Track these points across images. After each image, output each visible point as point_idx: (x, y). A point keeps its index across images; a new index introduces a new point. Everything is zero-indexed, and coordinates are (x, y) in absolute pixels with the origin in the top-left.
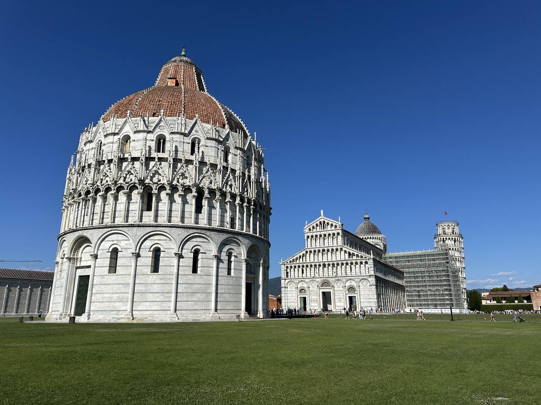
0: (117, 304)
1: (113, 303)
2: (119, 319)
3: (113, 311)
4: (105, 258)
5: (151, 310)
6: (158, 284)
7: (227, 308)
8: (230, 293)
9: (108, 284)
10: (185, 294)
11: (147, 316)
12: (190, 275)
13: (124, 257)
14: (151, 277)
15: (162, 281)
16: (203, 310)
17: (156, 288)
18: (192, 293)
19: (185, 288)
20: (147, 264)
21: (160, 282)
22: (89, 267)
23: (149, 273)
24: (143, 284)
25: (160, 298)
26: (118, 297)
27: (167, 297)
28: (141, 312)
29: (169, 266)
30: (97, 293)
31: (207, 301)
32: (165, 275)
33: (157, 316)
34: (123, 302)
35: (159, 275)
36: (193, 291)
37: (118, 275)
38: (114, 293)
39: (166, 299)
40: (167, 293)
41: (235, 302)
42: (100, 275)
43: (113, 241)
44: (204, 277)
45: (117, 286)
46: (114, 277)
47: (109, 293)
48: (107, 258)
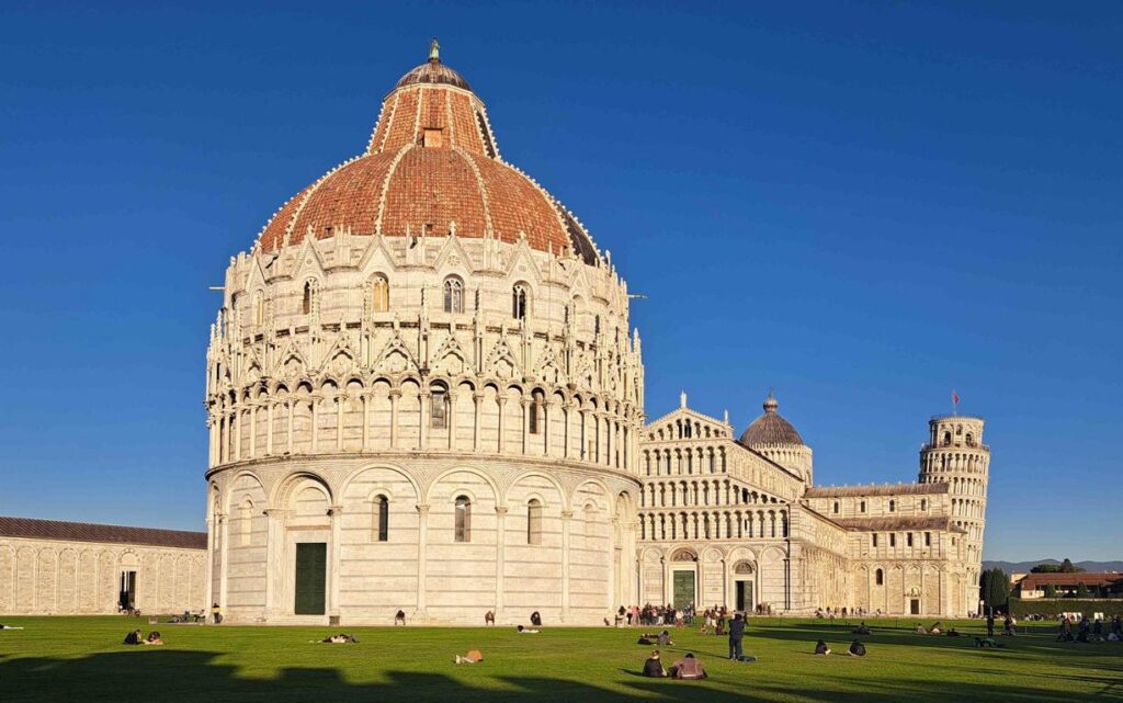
0: (394, 595)
3: (388, 606)
4: (360, 513)
6: (470, 561)
9: (373, 560)
12: (524, 547)
13: (401, 513)
14: (457, 548)
15: (477, 557)
17: (467, 568)
18: (530, 578)
19: (517, 569)
20: (448, 526)
21: (472, 557)
23: (452, 541)
24: (443, 560)
25: (475, 585)
26: (396, 583)
27: (487, 584)
28: (441, 609)
29: (488, 530)
30: (351, 576)
31: (554, 593)
32: (479, 546)
33: (471, 615)
34: (407, 591)
35: (470, 545)
36: (531, 575)
37: (392, 545)
38: (386, 576)
39: (486, 588)
40: (487, 577)
41: (599, 594)
42: (354, 545)
43: (374, 482)
44: (547, 550)
45: (392, 563)
46: (385, 547)
47: (378, 576)
48: (365, 513)
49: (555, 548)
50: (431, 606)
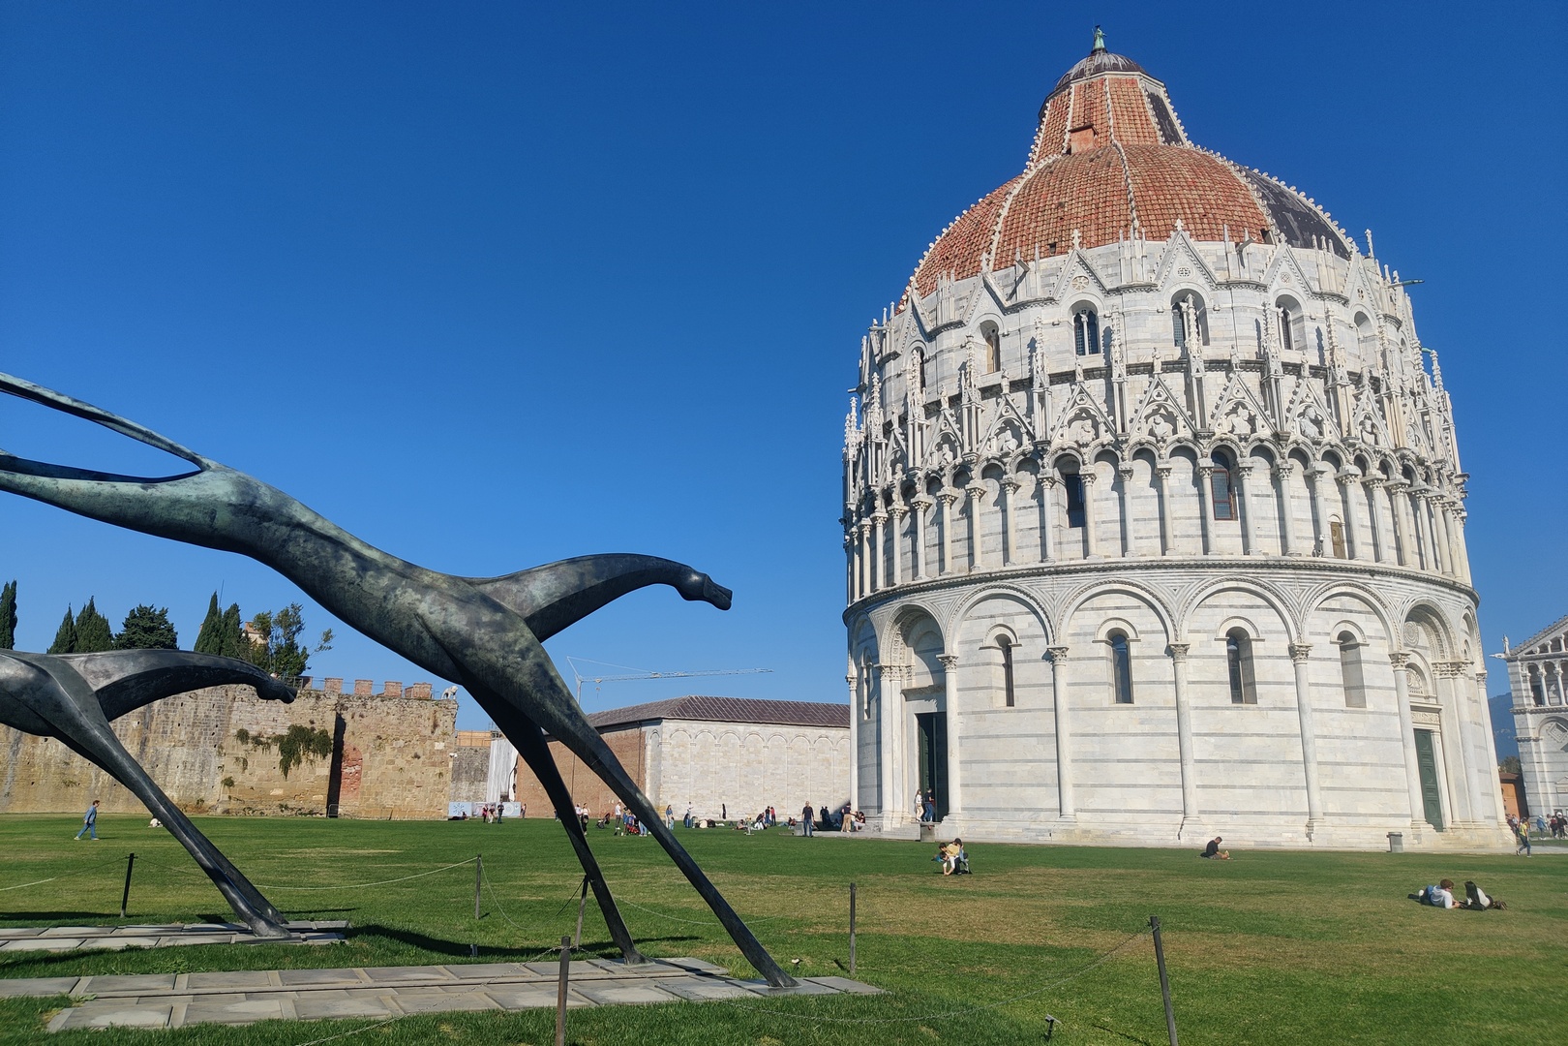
0: (1030, 791)
1: (1019, 789)
2: (1040, 832)
3: (1022, 810)
4: (977, 665)
5: (1126, 811)
6: (1135, 735)
7: (1361, 810)
8: (1364, 764)
9: (997, 736)
10: (1221, 765)
11: (1117, 827)
12: (1227, 708)
13: (1029, 661)
14: (1112, 714)
15: (1146, 728)
16: (1282, 813)
17: (1132, 747)
18: (1242, 762)
19: (1217, 747)
21: (1139, 729)
22: (939, 689)
23: (1113, 703)
24: (1094, 735)
25: (1146, 775)
26: (1028, 772)
27: (1167, 774)
28: (1098, 815)
29: (1160, 683)
30: (971, 762)
31: (1291, 788)
32: (1151, 708)
33: (1147, 827)
34: (1046, 785)
35: (1134, 709)
36: (1243, 757)
37: (1019, 711)
38: (1016, 761)
39: (1166, 780)
40: (1165, 761)
41: (1387, 790)
42: (973, 713)
43: (992, 617)
44: (1270, 713)
45: (1023, 740)
46: (1012, 714)
47: (1006, 761)
48: (984, 664)
49: (1285, 709)
50: (1081, 811)
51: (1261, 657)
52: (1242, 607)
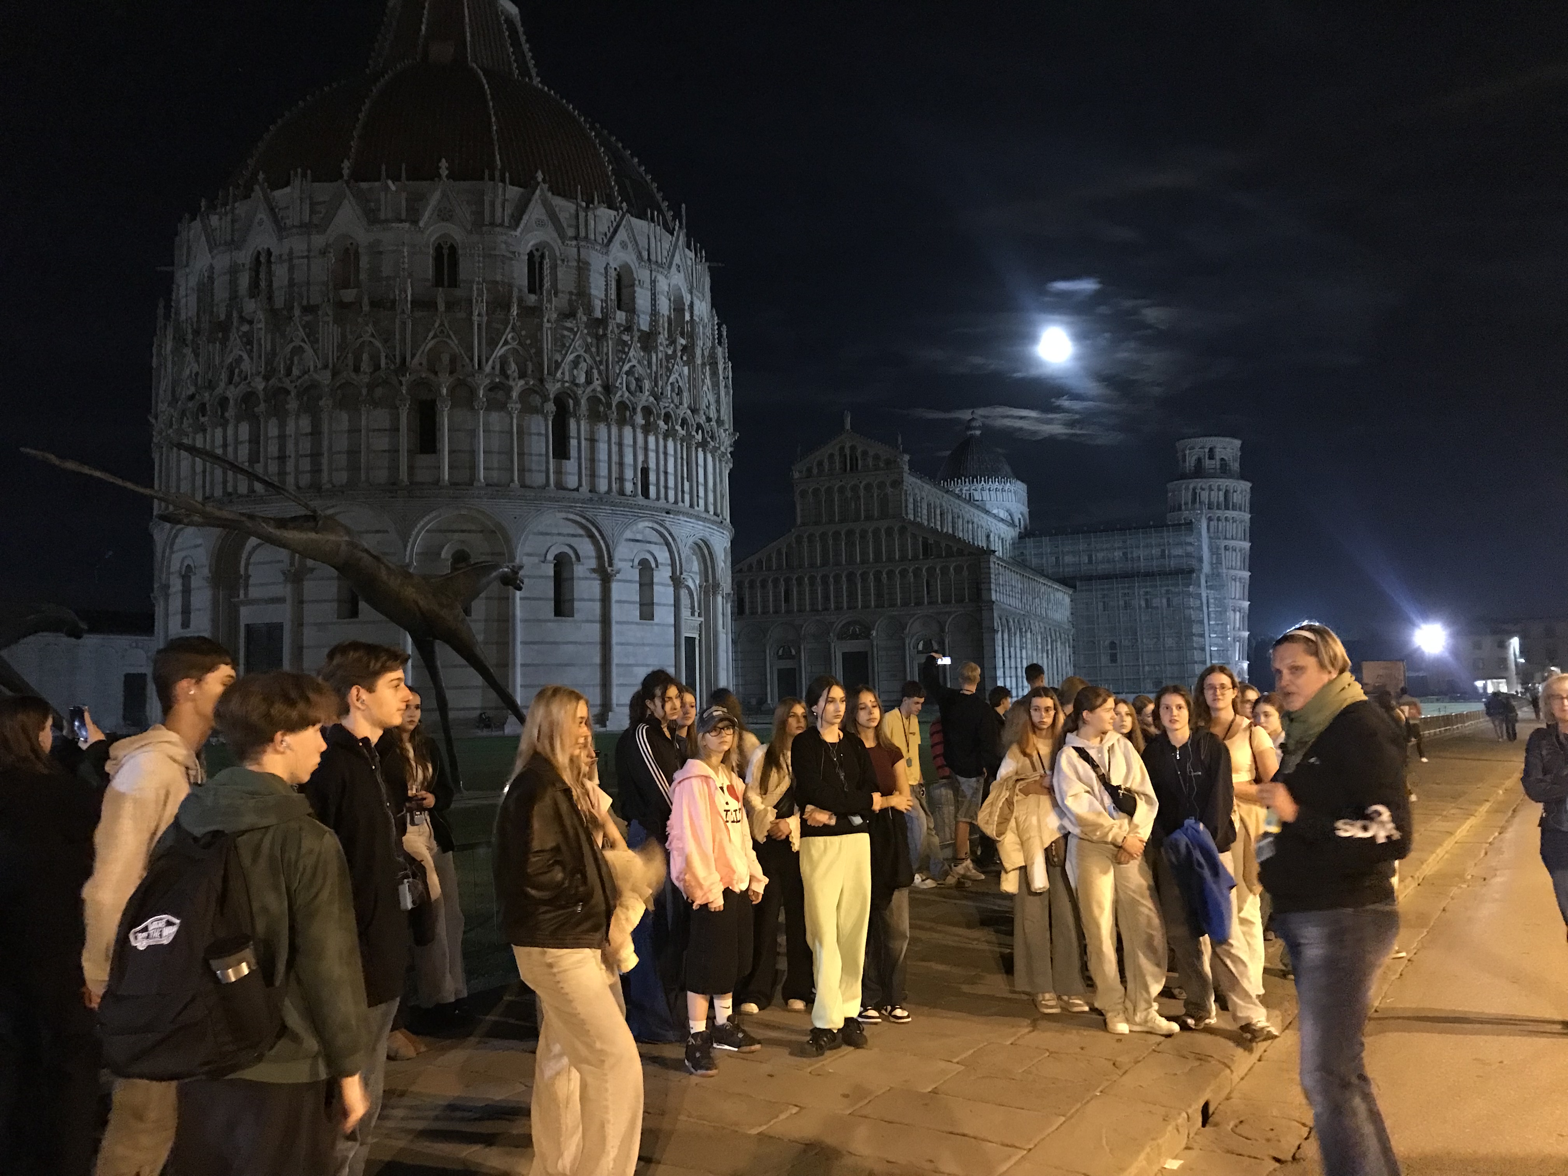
12: (550, 621)
18: (558, 665)
19: (540, 653)
22: (280, 600)
31: (594, 685)
32: (486, 620)
37: (364, 623)
42: (315, 624)
44: (583, 624)
46: (355, 627)
51: (579, 578)
52: (568, 535)
